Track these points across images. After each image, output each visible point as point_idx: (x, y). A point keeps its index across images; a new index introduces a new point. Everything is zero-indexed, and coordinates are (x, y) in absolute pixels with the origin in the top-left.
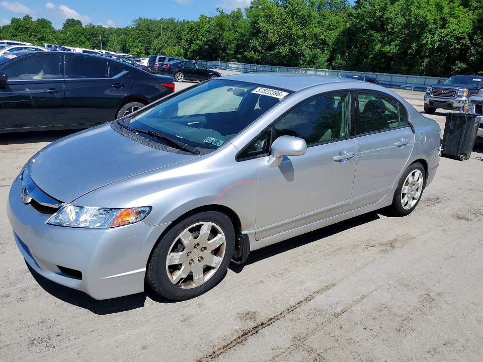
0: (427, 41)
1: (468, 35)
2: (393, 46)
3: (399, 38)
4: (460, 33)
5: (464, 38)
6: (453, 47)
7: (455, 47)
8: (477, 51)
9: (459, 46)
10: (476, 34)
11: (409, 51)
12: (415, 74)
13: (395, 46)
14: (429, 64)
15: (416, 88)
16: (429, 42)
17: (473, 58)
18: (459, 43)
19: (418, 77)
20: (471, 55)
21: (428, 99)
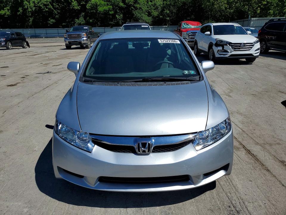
0: (28, 7)
1: (50, 2)
2: (7, 11)
3: (8, 5)
4: (45, 2)
5: (48, 5)
6: (44, 10)
7: (45, 10)
8: (58, 12)
9: (47, 10)
10: (54, 2)
11: (18, 13)
12: (27, 28)
13: (7, 10)
14: (33, 21)
15: (31, 36)
16: (29, 7)
17: (57, 16)
18: (47, 8)
19: (30, 29)
20: (56, 15)
21: (67, 41)
